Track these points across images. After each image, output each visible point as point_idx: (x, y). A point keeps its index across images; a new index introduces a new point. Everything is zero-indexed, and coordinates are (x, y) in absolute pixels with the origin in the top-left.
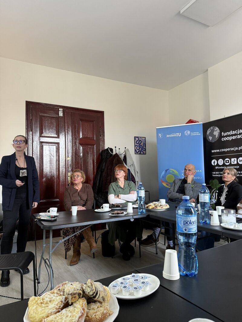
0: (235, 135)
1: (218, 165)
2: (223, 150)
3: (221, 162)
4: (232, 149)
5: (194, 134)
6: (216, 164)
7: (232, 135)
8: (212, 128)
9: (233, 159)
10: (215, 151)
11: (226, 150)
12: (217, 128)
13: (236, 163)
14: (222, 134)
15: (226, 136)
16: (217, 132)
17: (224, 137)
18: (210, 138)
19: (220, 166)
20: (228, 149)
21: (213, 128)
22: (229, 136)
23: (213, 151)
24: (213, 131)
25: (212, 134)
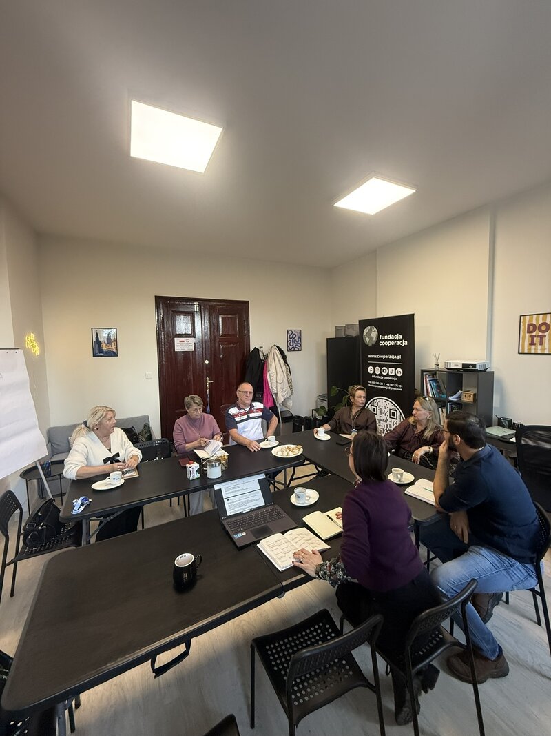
0: (394, 340)
1: (374, 373)
2: (380, 357)
3: (377, 370)
4: (390, 357)
6: (372, 372)
7: (391, 340)
8: (369, 327)
9: (390, 369)
10: (373, 356)
11: (384, 357)
12: (375, 329)
13: (393, 374)
14: (381, 336)
15: (385, 340)
16: (374, 333)
17: (382, 341)
18: (367, 340)
19: (377, 375)
20: (386, 357)
21: (371, 328)
22: (388, 340)
23: (370, 356)
24: (370, 332)
25: (369, 335)
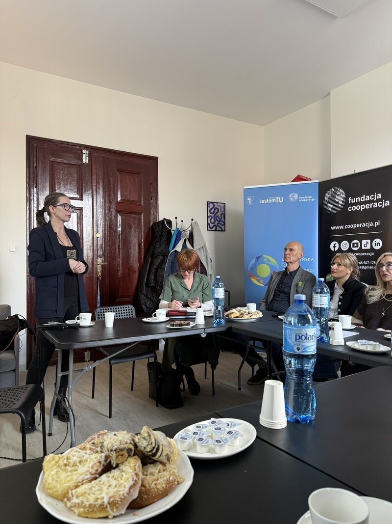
0: (370, 202)
2: (349, 226)
3: (345, 245)
4: (364, 225)
5: (304, 199)
7: (365, 203)
8: (333, 190)
9: (364, 242)
10: (337, 228)
11: (354, 226)
12: (341, 191)
13: (369, 247)
14: (350, 200)
15: (356, 204)
16: (340, 197)
18: (330, 206)
20: (358, 226)
21: (336, 191)
22: (360, 203)
23: (333, 228)
24: (334, 195)
25: (332, 200)
